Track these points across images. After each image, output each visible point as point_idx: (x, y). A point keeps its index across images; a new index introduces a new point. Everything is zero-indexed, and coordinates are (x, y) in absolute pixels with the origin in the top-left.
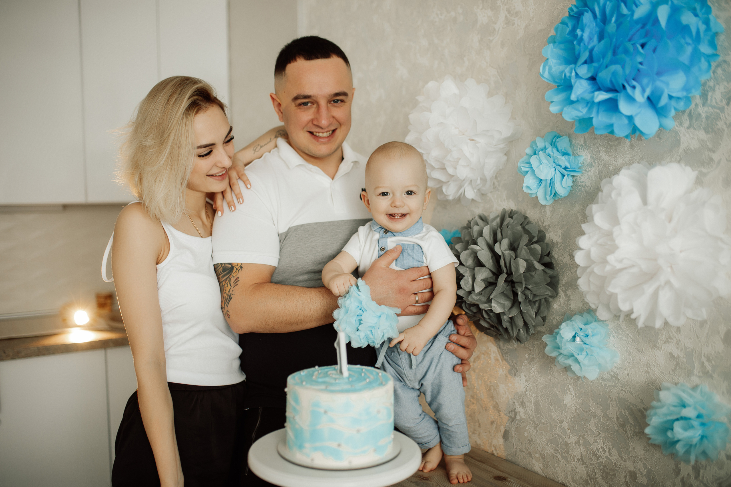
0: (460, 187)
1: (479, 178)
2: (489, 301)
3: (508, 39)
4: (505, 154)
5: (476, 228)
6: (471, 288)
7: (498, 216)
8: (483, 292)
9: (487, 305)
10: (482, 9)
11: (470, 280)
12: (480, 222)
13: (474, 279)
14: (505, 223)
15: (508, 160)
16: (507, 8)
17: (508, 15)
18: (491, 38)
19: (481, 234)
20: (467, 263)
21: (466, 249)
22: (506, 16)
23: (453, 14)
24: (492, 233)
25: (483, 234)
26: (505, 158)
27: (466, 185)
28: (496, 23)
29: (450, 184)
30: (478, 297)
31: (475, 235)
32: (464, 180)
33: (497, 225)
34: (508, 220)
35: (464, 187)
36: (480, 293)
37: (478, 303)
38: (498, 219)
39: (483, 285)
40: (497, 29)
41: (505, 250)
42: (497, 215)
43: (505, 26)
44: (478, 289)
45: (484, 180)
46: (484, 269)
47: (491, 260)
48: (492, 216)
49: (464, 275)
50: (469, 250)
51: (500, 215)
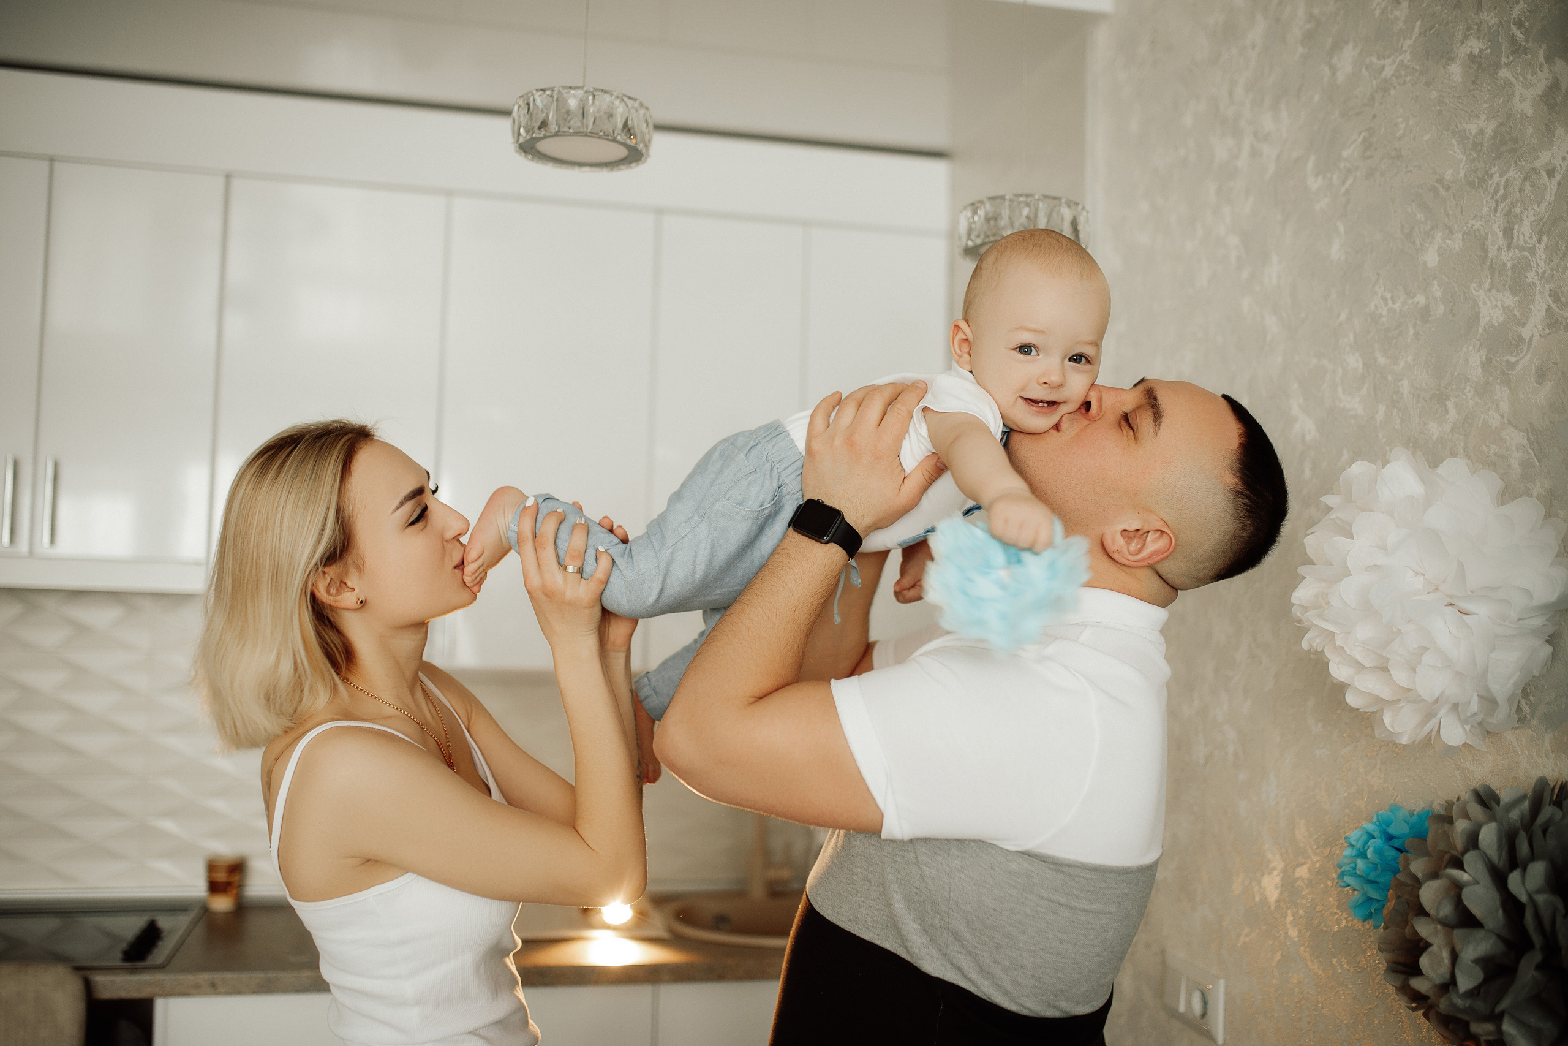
0: (1429, 715)
1: (1475, 698)
2: (1496, 1018)
3: (1556, 364)
4: (1547, 641)
5: (1461, 825)
6: (1448, 976)
7: (1524, 797)
8: (1482, 991)
9: (1489, 1027)
10: (1489, 290)
11: (1446, 955)
12: (1476, 810)
13: (1454, 957)
14: (1542, 818)
15: (1554, 655)
16: (1551, 290)
17: (1554, 306)
18: (1513, 359)
19: (1473, 841)
20: (1437, 910)
21: (1434, 875)
22: (1549, 309)
23: (1421, 299)
24: (1504, 841)
25: (1479, 843)
26: (1548, 650)
27: (1442, 712)
28: (1524, 325)
29: (1402, 707)
30: (1468, 1003)
31: (1459, 843)
32: (1437, 701)
33: (1522, 820)
34: (1548, 811)
35: (1439, 716)
36: (1472, 993)
37: (1465, 1017)
38: (1526, 805)
39: (1478, 976)
40: (1527, 339)
41: (1539, 891)
42: (1520, 793)
43: (1547, 331)
44: (1465, 983)
45: (1489, 701)
46: (1480, 933)
47: (1500, 912)
48: (1505, 796)
49: (1430, 940)
50: (1442, 878)
51: (1530, 792)
